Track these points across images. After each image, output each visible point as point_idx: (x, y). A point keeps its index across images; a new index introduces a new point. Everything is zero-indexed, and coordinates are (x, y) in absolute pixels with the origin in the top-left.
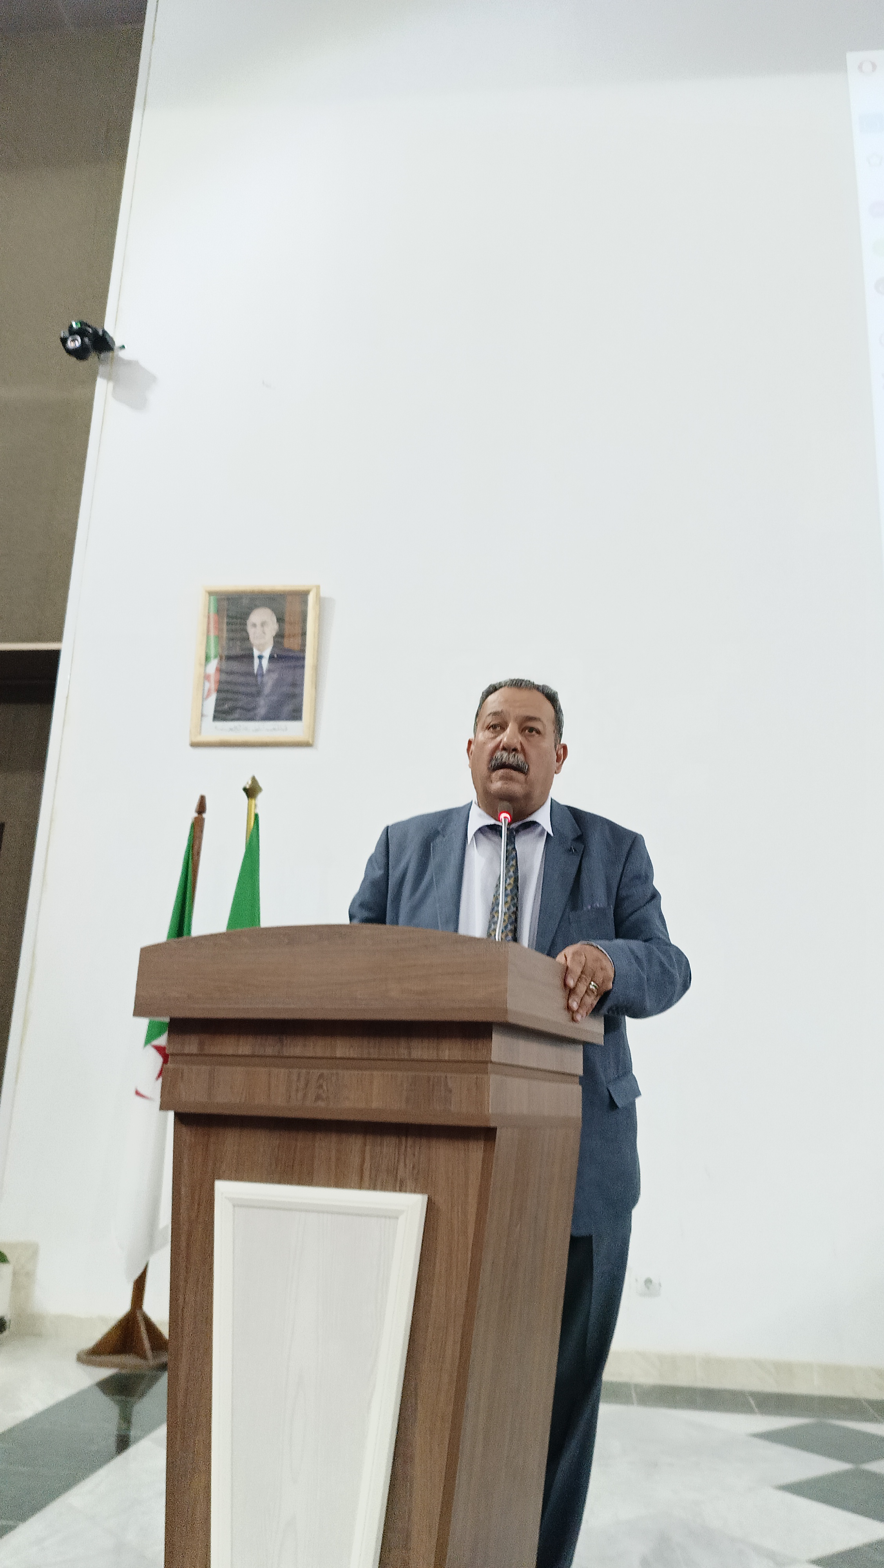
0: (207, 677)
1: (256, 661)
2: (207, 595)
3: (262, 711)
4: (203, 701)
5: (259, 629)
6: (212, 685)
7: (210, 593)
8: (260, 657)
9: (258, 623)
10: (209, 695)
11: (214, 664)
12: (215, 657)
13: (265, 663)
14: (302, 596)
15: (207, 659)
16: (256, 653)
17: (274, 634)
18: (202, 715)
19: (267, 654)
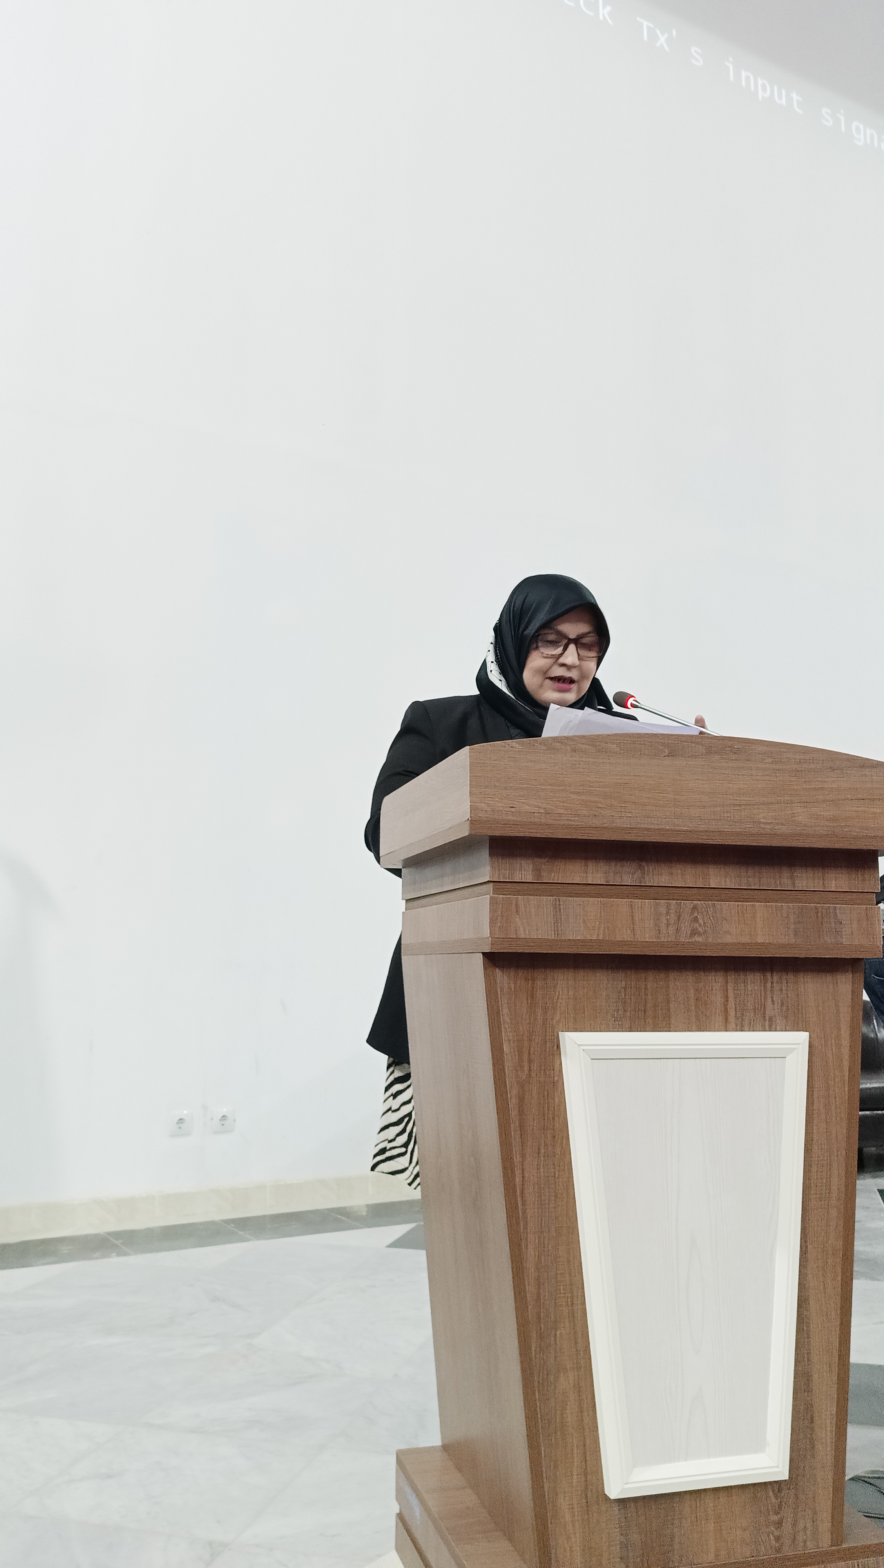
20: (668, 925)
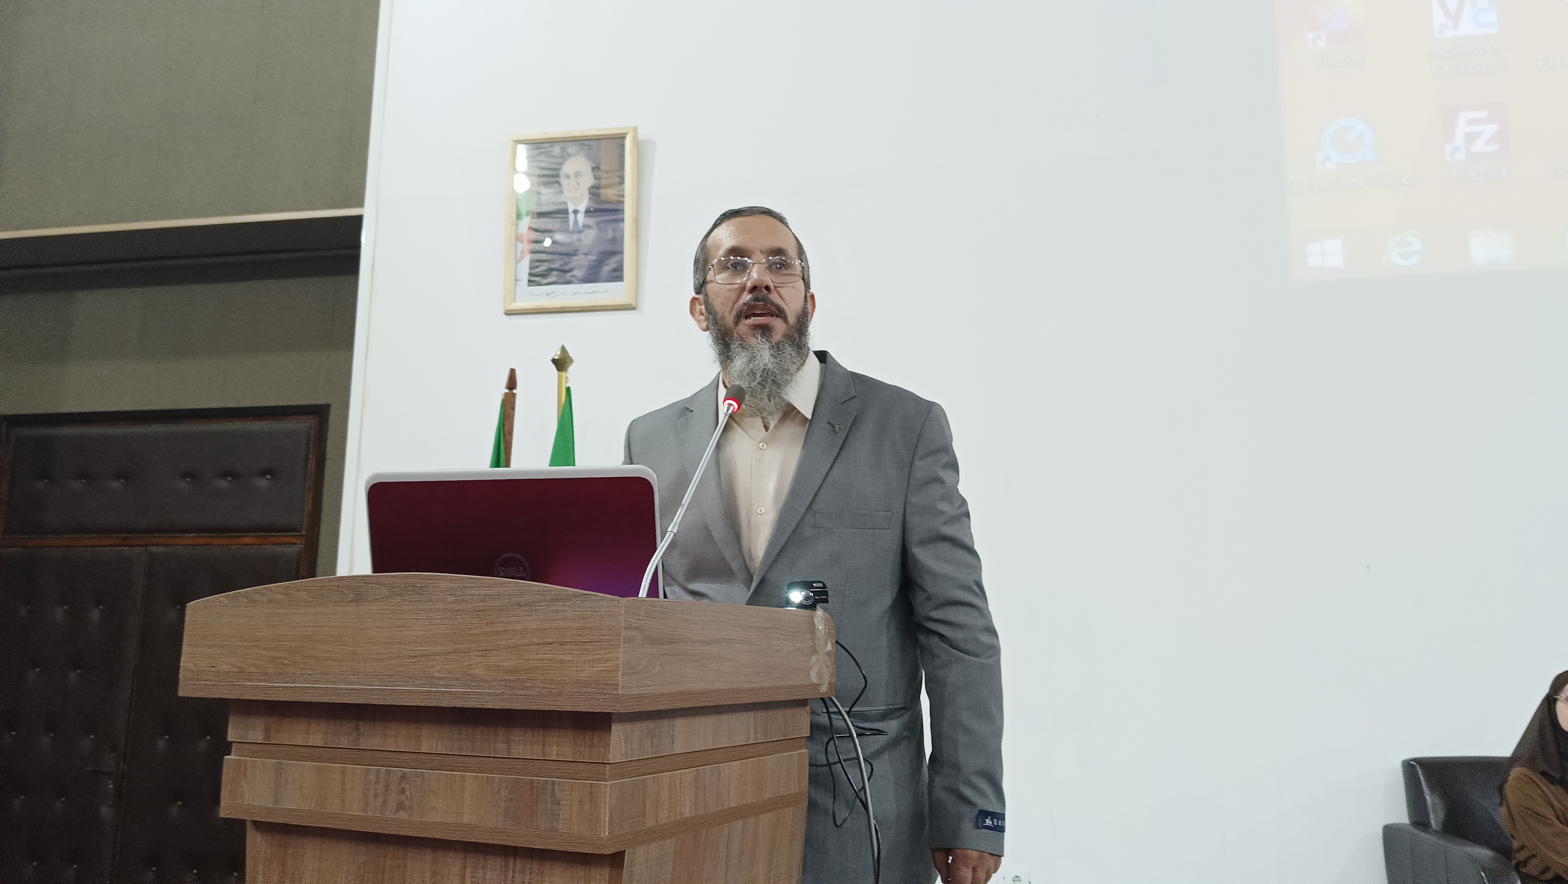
0: (518, 238)
1: (571, 217)
2: (515, 146)
3: (578, 273)
4: (516, 265)
5: (572, 181)
7: (519, 143)
8: (576, 212)
9: (572, 174)
13: (581, 217)
14: (619, 140)
15: (519, 216)
16: (571, 208)
17: (589, 185)
18: (516, 280)
19: (582, 208)
20: (376, 796)
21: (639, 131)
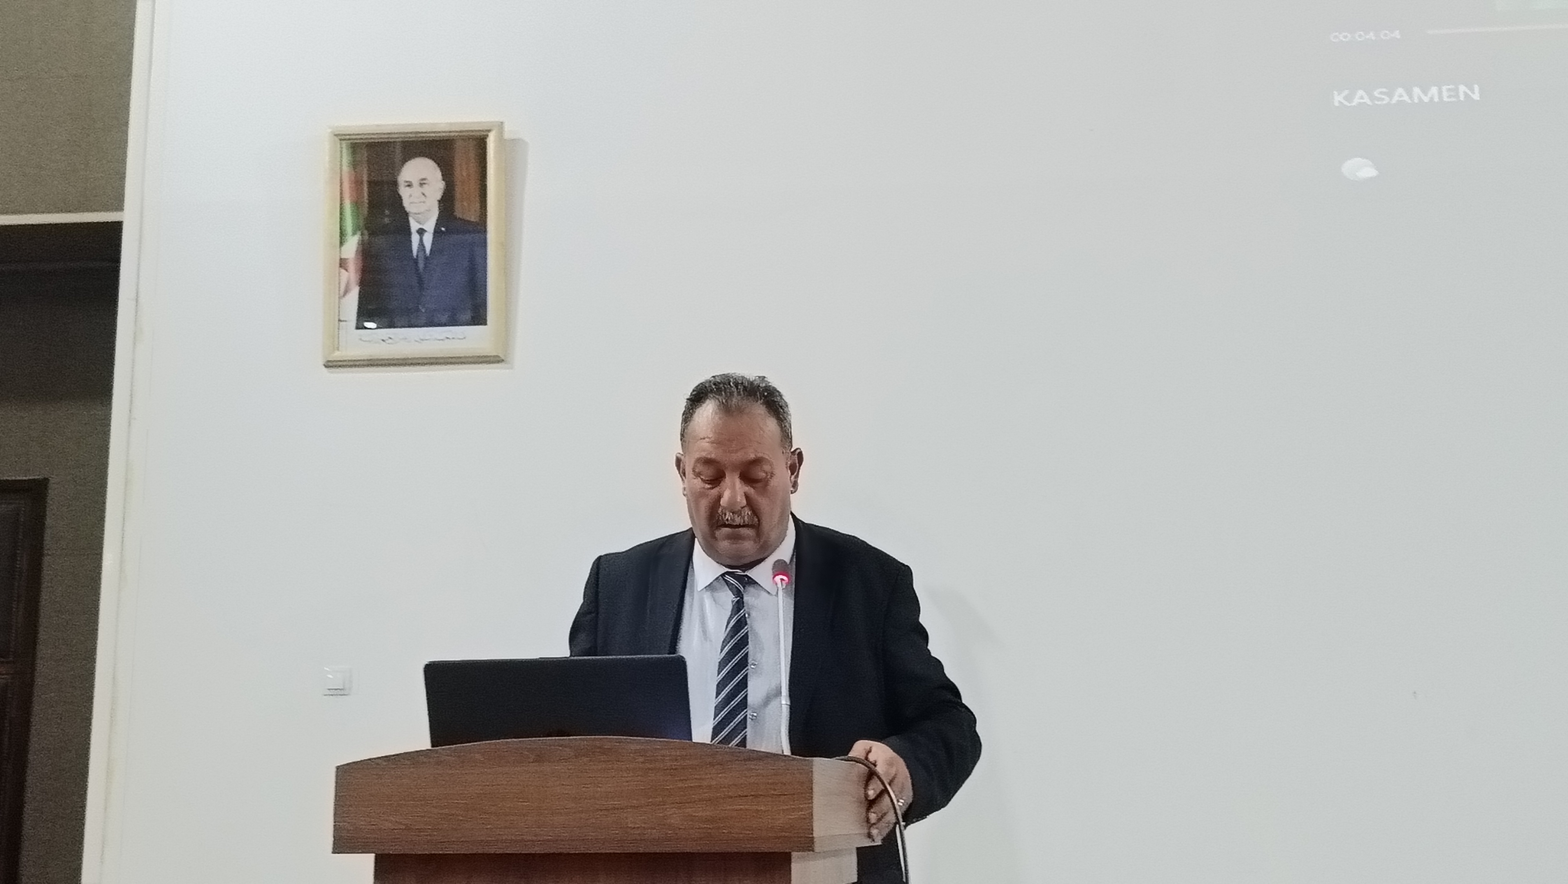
0: (343, 263)
1: (415, 238)
2: (337, 139)
4: (340, 298)
5: (416, 190)
6: (351, 275)
7: (341, 137)
8: (421, 232)
9: (416, 183)
10: (346, 292)
11: (353, 243)
12: (354, 234)
13: (428, 239)
14: (477, 140)
15: (342, 234)
16: (414, 226)
17: (439, 197)
18: (340, 321)
19: (430, 226)
21: (507, 128)
